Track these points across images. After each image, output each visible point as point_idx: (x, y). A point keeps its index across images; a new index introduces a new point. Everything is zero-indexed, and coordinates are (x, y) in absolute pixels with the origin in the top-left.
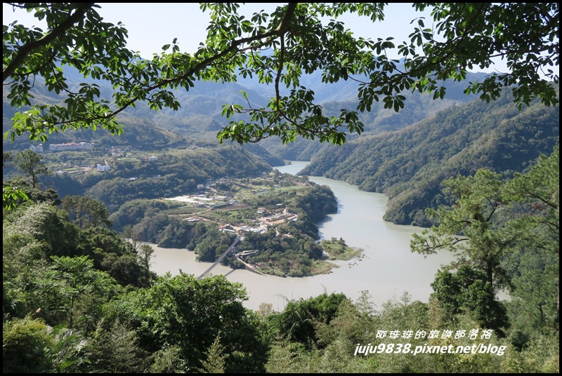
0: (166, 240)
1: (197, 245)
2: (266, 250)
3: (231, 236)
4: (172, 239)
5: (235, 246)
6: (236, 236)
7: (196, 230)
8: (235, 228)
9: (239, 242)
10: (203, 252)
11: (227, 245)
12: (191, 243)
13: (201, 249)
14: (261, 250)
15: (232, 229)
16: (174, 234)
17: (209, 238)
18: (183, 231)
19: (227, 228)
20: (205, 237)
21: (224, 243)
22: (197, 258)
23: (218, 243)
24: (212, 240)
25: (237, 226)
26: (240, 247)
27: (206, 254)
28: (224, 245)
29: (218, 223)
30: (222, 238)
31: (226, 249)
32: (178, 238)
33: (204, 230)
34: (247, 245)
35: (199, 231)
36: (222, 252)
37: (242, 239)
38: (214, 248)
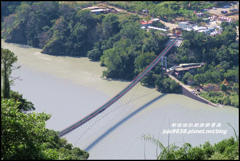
0: (55, 43)
1: (105, 52)
2: (217, 62)
3: (160, 37)
4: (64, 41)
5: (167, 55)
6: (168, 39)
7: (103, 28)
8: (168, 25)
9: (174, 49)
10: (114, 64)
11: (153, 54)
12: (95, 49)
13: (112, 59)
14: (209, 63)
15: (163, 26)
16: (67, 33)
17: (123, 41)
18: (83, 27)
19: (154, 24)
20: (118, 39)
21: (148, 49)
22: (104, 73)
23: (138, 49)
24: (128, 45)
25: (173, 22)
26: (176, 57)
27: (118, 67)
28: (148, 54)
29: (140, 16)
30: (145, 41)
31: (152, 59)
32: (74, 40)
33: (116, 28)
34: (187, 54)
35: (108, 29)
36: (144, 64)
37: (179, 43)
38: (132, 57)
